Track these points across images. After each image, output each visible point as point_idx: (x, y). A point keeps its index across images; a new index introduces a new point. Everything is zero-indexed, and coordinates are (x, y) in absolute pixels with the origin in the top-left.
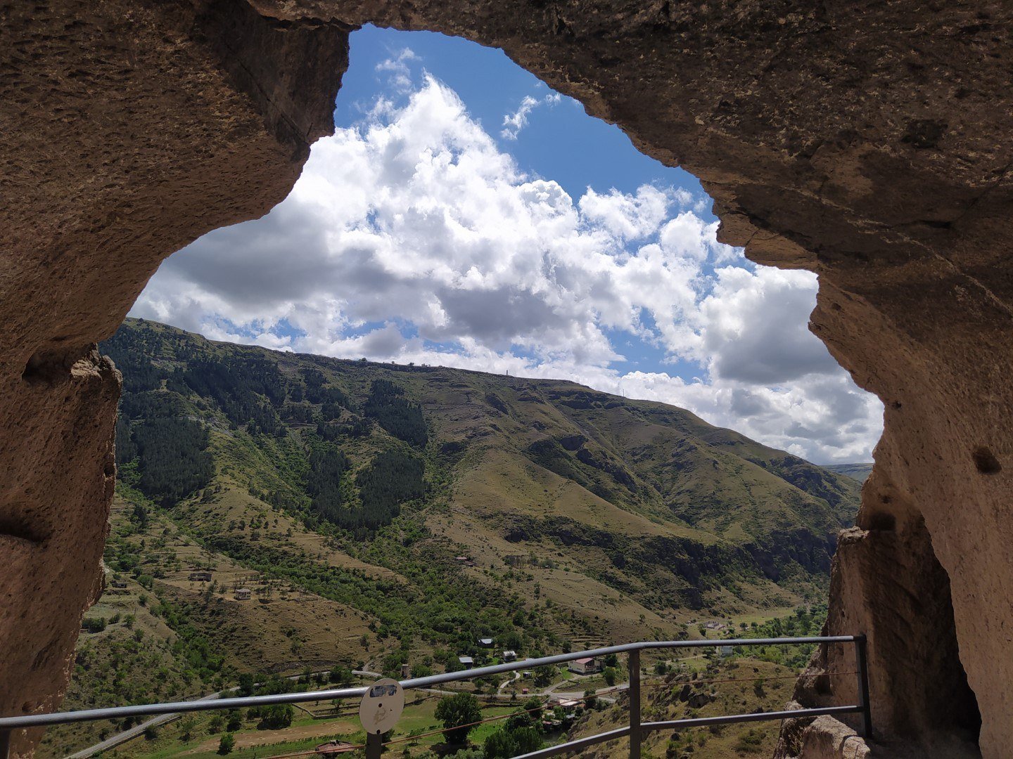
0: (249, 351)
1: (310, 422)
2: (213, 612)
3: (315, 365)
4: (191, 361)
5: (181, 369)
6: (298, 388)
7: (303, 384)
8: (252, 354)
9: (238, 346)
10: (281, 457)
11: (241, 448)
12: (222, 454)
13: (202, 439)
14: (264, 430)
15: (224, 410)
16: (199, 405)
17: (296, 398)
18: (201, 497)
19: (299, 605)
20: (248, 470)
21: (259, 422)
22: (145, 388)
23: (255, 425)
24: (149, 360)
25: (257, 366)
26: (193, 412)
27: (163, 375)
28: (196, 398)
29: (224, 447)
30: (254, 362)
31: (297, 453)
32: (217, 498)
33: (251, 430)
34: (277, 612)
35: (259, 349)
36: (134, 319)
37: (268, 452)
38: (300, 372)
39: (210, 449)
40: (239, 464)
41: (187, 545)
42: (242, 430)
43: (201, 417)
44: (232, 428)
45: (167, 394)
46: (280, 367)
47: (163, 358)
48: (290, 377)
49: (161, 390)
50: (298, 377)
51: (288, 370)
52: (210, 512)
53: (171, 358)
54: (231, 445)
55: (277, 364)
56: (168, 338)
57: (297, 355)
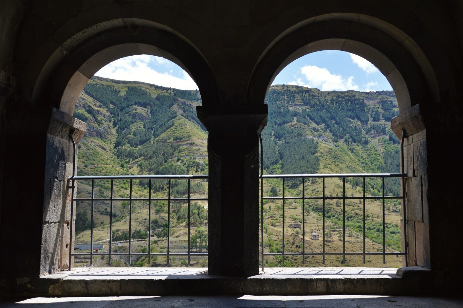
0: (346, 94)
1: (385, 133)
2: (297, 246)
3: (389, 97)
4: (312, 105)
5: (305, 110)
6: (377, 114)
7: (380, 110)
8: (348, 96)
9: (339, 92)
10: (365, 156)
11: (337, 152)
12: (325, 156)
13: (313, 148)
14: (354, 141)
15: (331, 131)
16: (314, 129)
17: (376, 119)
18: (311, 182)
19: (351, 244)
20: (340, 165)
21: (351, 137)
22: (285, 123)
23: (349, 138)
24: (287, 107)
25: (352, 103)
26: (311, 133)
27: (295, 114)
28: (313, 125)
29: (326, 152)
30: (349, 100)
31: (376, 154)
32: (319, 182)
33: (346, 141)
34: (335, 249)
35: (352, 92)
36: (280, 85)
37: (357, 155)
38: (379, 103)
39: (318, 154)
40: (335, 162)
41: (295, 208)
42: (341, 142)
43: (315, 136)
44: (335, 141)
45: (296, 124)
46: (365, 101)
47: (296, 105)
48: (372, 107)
49: (293, 123)
50: (377, 106)
51: (370, 102)
52: (315, 190)
53: (300, 105)
54: (331, 150)
55: (363, 100)
56: (298, 93)
57: (377, 92)
